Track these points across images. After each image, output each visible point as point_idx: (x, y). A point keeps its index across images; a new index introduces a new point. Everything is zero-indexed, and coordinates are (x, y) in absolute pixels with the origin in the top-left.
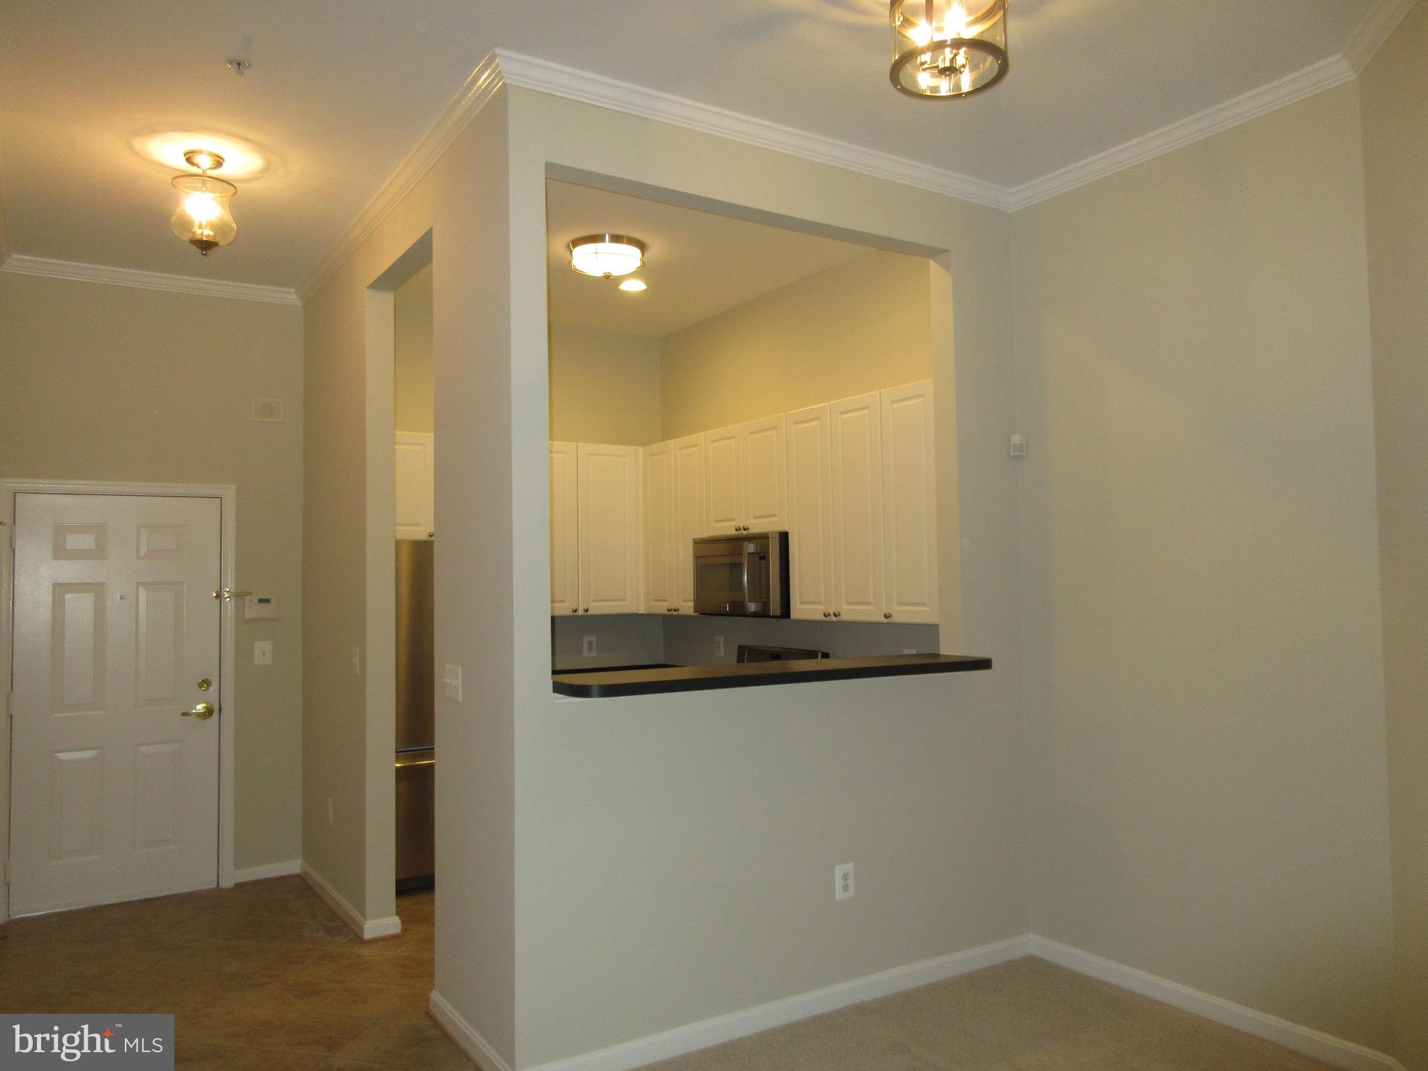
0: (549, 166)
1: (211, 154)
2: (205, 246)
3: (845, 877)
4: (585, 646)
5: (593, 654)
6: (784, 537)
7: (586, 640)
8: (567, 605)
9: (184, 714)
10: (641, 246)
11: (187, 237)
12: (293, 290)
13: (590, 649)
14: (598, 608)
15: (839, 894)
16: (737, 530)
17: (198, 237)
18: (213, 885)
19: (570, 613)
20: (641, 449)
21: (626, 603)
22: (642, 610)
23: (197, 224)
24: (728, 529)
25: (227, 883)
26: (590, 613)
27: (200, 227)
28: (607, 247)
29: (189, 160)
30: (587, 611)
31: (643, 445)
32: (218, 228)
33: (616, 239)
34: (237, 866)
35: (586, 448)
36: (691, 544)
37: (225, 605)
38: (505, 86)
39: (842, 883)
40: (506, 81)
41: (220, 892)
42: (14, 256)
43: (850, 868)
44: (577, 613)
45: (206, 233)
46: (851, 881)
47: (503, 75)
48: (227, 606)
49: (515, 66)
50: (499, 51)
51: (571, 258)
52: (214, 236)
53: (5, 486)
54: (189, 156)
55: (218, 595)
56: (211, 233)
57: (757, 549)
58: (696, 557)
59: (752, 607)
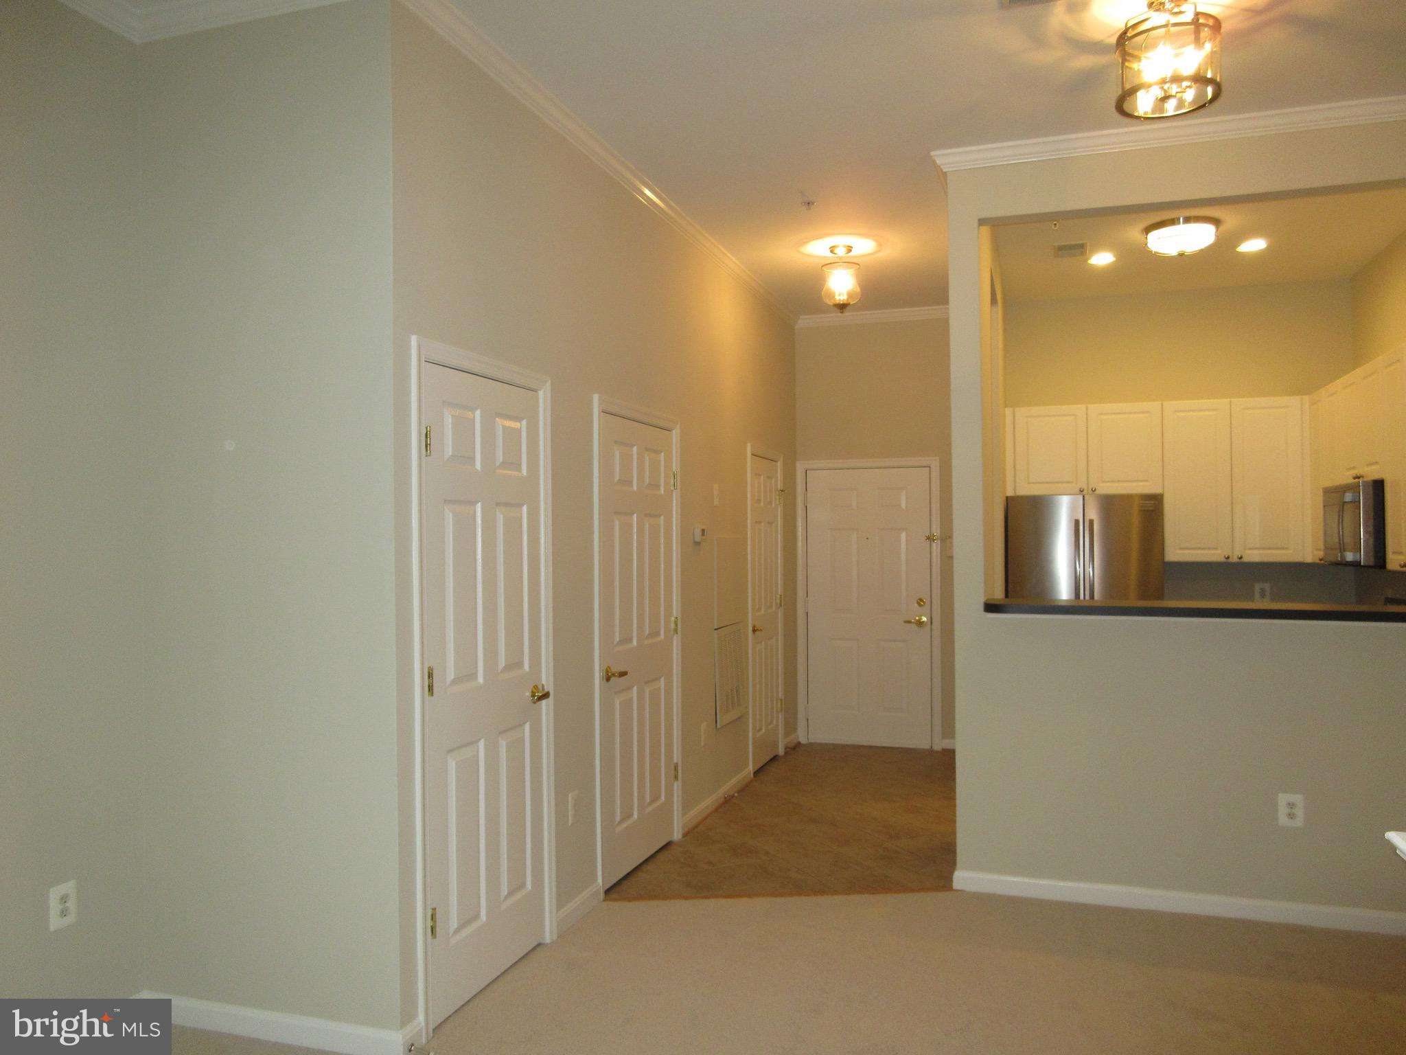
0: (981, 221)
1: (845, 246)
2: (842, 307)
3: (1291, 805)
4: (1257, 592)
5: (1267, 598)
6: (1381, 485)
7: (1257, 587)
8: (1219, 552)
9: (909, 622)
10: (1216, 222)
11: (830, 303)
13: (1263, 595)
14: (1253, 556)
15: (1283, 820)
16: (1354, 478)
17: (837, 302)
18: (930, 747)
19: (1223, 560)
20: (1306, 398)
21: (1290, 552)
22: (1309, 559)
23: (837, 294)
24: (1347, 478)
25: (937, 747)
27: (839, 295)
28: (1182, 228)
29: (832, 252)
30: (1241, 558)
31: (1309, 393)
32: (850, 295)
33: (1188, 220)
34: (944, 737)
35: (1241, 402)
36: (1322, 493)
37: (934, 545)
38: (945, 173)
39: (1289, 810)
40: (944, 170)
41: (931, 752)
42: (801, 317)
43: (1298, 799)
44: (1230, 560)
45: (842, 298)
46: (1300, 812)
47: (942, 167)
48: (936, 546)
49: (948, 158)
50: (933, 153)
51: (1146, 244)
52: (848, 300)
53: (800, 467)
54: (832, 250)
55: (928, 538)
56: (846, 298)
57: (1353, 498)
58: (1324, 506)
59: (1349, 557)
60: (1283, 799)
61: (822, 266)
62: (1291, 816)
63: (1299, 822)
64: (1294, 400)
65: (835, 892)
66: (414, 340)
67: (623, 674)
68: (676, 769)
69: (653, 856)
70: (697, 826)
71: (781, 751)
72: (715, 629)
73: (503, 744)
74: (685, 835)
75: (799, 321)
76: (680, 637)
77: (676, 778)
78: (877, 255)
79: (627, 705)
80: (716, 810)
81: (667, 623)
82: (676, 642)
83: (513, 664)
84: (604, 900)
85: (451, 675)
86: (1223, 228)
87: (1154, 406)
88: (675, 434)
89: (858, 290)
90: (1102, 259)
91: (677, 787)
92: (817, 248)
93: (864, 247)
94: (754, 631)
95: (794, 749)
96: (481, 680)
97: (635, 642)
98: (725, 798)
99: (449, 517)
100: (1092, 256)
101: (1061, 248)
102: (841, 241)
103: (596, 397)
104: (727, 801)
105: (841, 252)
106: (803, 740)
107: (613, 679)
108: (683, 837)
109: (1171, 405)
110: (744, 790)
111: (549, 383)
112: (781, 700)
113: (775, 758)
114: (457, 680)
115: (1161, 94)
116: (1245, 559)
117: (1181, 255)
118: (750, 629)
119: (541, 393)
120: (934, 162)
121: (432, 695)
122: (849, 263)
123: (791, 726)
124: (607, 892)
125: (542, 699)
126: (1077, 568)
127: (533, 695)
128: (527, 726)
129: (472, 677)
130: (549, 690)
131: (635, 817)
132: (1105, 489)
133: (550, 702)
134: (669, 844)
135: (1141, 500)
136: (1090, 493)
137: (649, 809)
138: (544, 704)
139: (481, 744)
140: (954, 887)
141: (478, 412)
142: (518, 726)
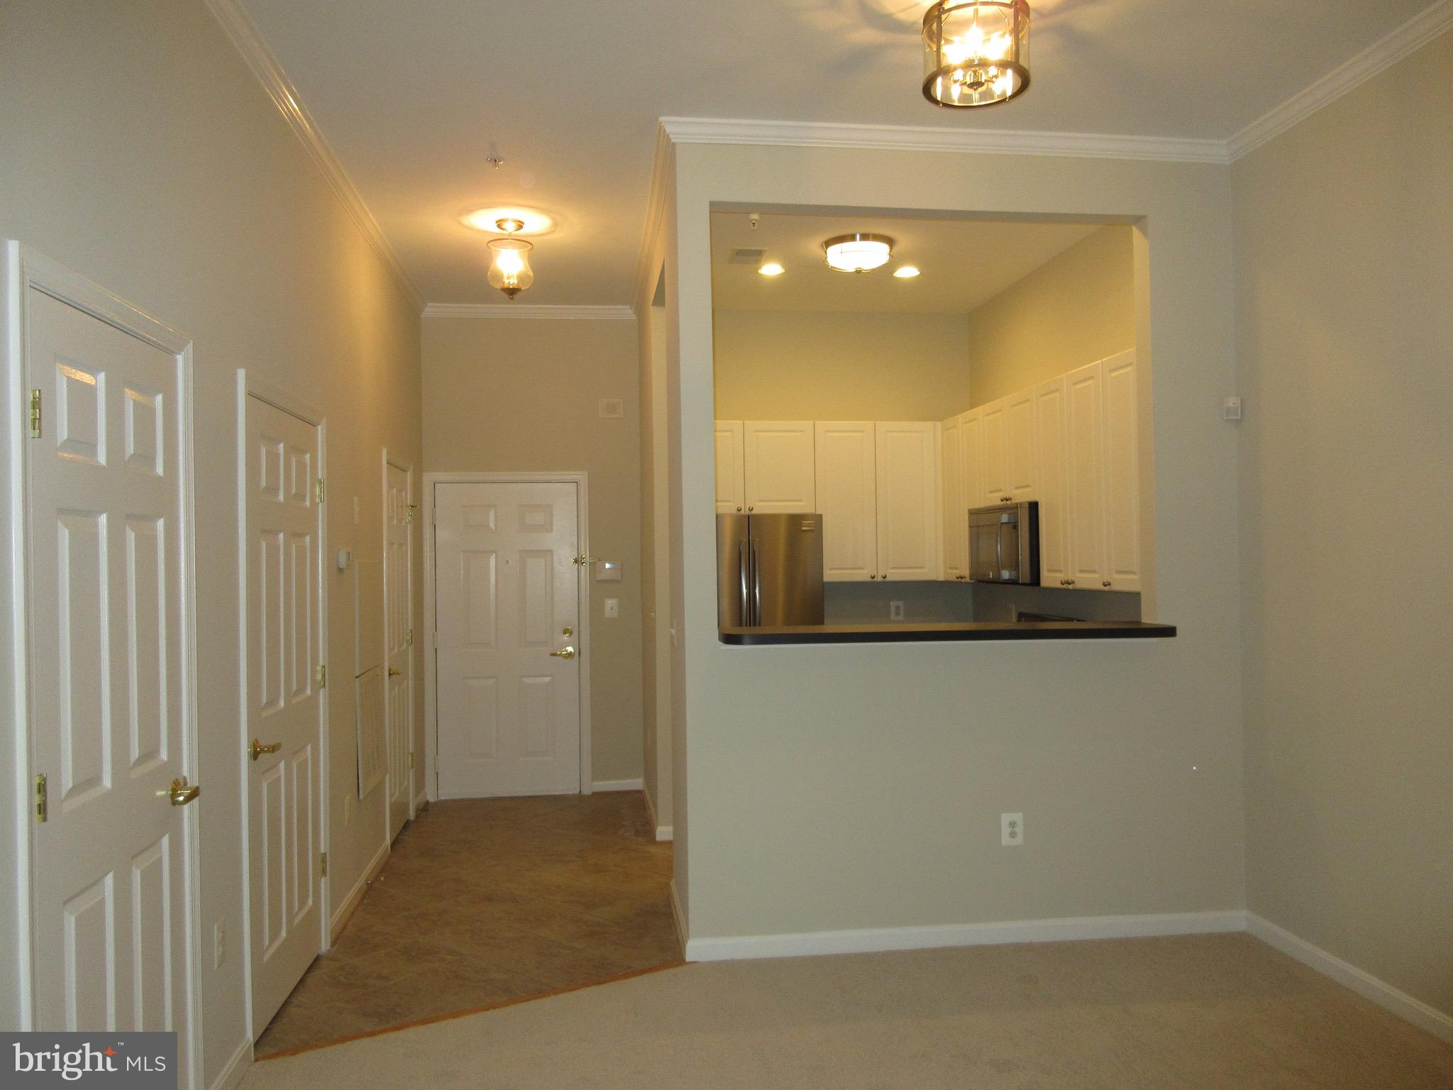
0: (712, 204)
1: (515, 221)
2: (512, 292)
3: (1012, 824)
5: (901, 618)
6: (1034, 507)
7: (893, 604)
8: (865, 571)
9: (554, 655)
10: (890, 241)
11: (498, 286)
12: (628, 307)
13: (898, 614)
14: (895, 575)
15: (1006, 840)
16: (1002, 501)
17: (506, 286)
18: (577, 792)
19: (869, 579)
20: (939, 424)
21: (925, 570)
22: (941, 578)
23: (505, 276)
24: (994, 500)
25: (587, 791)
26: (887, 579)
27: (508, 278)
28: (858, 245)
29: (499, 226)
30: (885, 577)
31: (941, 420)
32: (521, 278)
33: (865, 237)
34: (594, 778)
35: (883, 425)
36: (967, 514)
37: (583, 569)
38: (674, 144)
39: (1010, 830)
40: (673, 140)
41: (580, 797)
42: (429, 304)
43: (1018, 817)
44: (875, 579)
45: (512, 282)
46: (1019, 829)
47: (671, 136)
48: (584, 570)
49: (679, 128)
50: (662, 119)
51: (826, 258)
52: (518, 283)
53: (428, 478)
54: (500, 224)
55: (576, 561)
56: (516, 282)
57: (1009, 518)
58: (970, 527)
59: (1006, 575)
60: (1006, 818)
61: (488, 242)
62: (1013, 835)
63: (1019, 840)
64: (929, 425)
65: (555, 991)
66: (14, 248)
67: (274, 749)
68: (324, 861)
69: (302, 981)
70: (344, 928)
71: (412, 815)
72: (357, 677)
73: (137, 875)
74: (334, 943)
75: (427, 309)
76: (327, 689)
77: (324, 872)
78: (552, 237)
79: (275, 787)
80: (361, 902)
81: (314, 672)
82: (322, 696)
83: (149, 753)
84: (256, 1060)
85: (66, 783)
86: (898, 248)
87: (807, 425)
88: (321, 430)
89: (531, 274)
90: (771, 269)
91: (324, 883)
92: (483, 221)
93: (537, 223)
94: (390, 674)
95: (425, 808)
96: (107, 782)
97: (282, 704)
98: (368, 884)
99: (64, 532)
100: (764, 263)
101: (740, 253)
102: (511, 213)
103: (241, 374)
104: (369, 888)
105: (510, 227)
106: (432, 799)
107: (261, 756)
108: (333, 945)
109: (822, 425)
110: (385, 868)
111: (190, 347)
112: (412, 754)
113: (407, 824)
114: (76, 790)
116: (888, 579)
117: (858, 272)
118: (386, 673)
119: (179, 358)
120: (661, 130)
121: (44, 819)
122: (519, 242)
123: (421, 784)
124: (256, 1045)
125: (189, 798)
126: (744, 591)
127: (174, 795)
128: (165, 841)
129: (95, 780)
130: (196, 784)
131: (284, 934)
132: (761, 508)
133: (196, 801)
134: (318, 959)
135: (795, 520)
136: (747, 512)
137: (297, 921)
138: (186, 807)
139: (109, 880)
140: (688, 959)
141: (102, 376)
142: (156, 842)
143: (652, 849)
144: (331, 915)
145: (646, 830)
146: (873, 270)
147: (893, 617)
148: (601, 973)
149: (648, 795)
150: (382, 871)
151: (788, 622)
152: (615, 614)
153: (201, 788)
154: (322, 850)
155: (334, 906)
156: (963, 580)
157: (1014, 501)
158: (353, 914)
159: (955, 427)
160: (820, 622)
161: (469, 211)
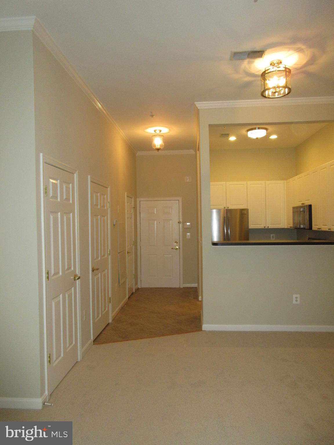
0: (209, 125)
1: (159, 130)
2: (158, 150)
3: (296, 298)
4: (271, 237)
5: (274, 239)
6: (310, 206)
7: (272, 235)
8: (262, 225)
9: (172, 249)
10: (266, 129)
11: (154, 148)
12: (193, 150)
13: (273, 238)
14: (271, 227)
15: (294, 302)
16: (302, 204)
17: (157, 148)
18: (179, 287)
19: (263, 228)
20: (285, 181)
21: (281, 225)
22: (286, 227)
23: (157, 145)
24: (299, 204)
25: (181, 287)
27: (157, 146)
28: (257, 131)
29: (155, 132)
30: (268, 227)
31: (286, 180)
32: (161, 146)
33: (259, 128)
34: (184, 283)
35: (268, 182)
36: (292, 208)
37: (180, 224)
38: (199, 109)
39: (295, 299)
40: (198, 108)
41: (180, 289)
43: (298, 296)
44: (265, 228)
45: (158, 147)
46: (299, 299)
48: (181, 225)
49: (200, 105)
50: (195, 103)
51: (247, 135)
53: (138, 200)
54: (155, 131)
55: (178, 223)
56: (159, 147)
57: (303, 210)
58: (293, 212)
59: (302, 226)
60: (294, 296)
61: (152, 136)
62: (296, 301)
63: (298, 302)
64: (283, 181)
65: (167, 335)
66: (41, 155)
67: (97, 269)
68: (110, 299)
69: (105, 328)
70: (115, 317)
71: (134, 291)
72: (119, 253)
73: (67, 296)
74: (113, 320)
75: (138, 153)
77: (110, 302)
78: (169, 133)
79: (98, 279)
80: (120, 312)
81: (107, 251)
82: (110, 257)
83: (69, 268)
84: (94, 344)
85: (53, 273)
86: (269, 131)
87: (245, 183)
88: (109, 189)
89: (163, 144)
90: (232, 138)
91: (110, 305)
92: (150, 130)
93: (165, 130)
94: (128, 253)
95: (137, 289)
96: (61, 274)
97: (99, 259)
99: (51, 217)
100: (230, 137)
101: (222, 135)
102: (158, 128)
103: (89, 177)
104: (122, 308)
105: (158, 132)
106: (140, 287)
107: (94, 271)
108: (112, 321)
109: (249, 183)
110: (126, 304)
111: (77, 172)
112: (134, 275)
113: (133, 294)
114: (54, 274)
115: (274, 91)
116: (269, 228)
117: (257, 138)
118: (127, 252)
119: (75, 175)
120: (195, 105)
121: (48, 280)
122: (160, 136)
123: (136, 283)
124: (94, 341)
125: (78, 279)
126: (225, 231)
127: (75, 278)
128: (73, 289)
129: (58, 273)
130: (79, 276)
131: (100, 316)
132: (231, 207)
133: (79, 280)
134: (108, 324)
135: (242, 210)
136: (227, 208)
137: (103, 313)
138: (77, 281)
139: (61, 296)
140: (203, 330)
141: (59, 181)
142: (71, 289)
143: (198, 303)
144: (112, 314)
145: (196, 298)
146: (262, 137)
147: (271, 239)
148: (180, 331)
149: (198, 288)
150: (125, 305)
151: (240, 239)
152: (189, 237)
153: (81, 277)
154: (110, 297)
155: (113, 312)
156: (292, 228)
157: (305, 205)
158: (117, 314)
159: (290, 182)
160: (248, 239)
161: (147, 128)
